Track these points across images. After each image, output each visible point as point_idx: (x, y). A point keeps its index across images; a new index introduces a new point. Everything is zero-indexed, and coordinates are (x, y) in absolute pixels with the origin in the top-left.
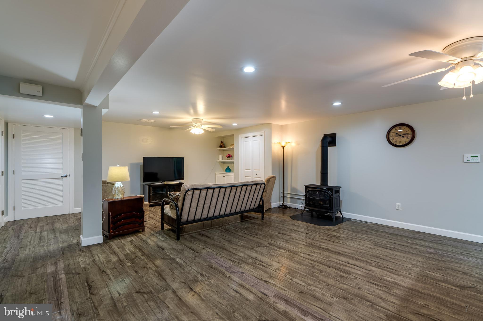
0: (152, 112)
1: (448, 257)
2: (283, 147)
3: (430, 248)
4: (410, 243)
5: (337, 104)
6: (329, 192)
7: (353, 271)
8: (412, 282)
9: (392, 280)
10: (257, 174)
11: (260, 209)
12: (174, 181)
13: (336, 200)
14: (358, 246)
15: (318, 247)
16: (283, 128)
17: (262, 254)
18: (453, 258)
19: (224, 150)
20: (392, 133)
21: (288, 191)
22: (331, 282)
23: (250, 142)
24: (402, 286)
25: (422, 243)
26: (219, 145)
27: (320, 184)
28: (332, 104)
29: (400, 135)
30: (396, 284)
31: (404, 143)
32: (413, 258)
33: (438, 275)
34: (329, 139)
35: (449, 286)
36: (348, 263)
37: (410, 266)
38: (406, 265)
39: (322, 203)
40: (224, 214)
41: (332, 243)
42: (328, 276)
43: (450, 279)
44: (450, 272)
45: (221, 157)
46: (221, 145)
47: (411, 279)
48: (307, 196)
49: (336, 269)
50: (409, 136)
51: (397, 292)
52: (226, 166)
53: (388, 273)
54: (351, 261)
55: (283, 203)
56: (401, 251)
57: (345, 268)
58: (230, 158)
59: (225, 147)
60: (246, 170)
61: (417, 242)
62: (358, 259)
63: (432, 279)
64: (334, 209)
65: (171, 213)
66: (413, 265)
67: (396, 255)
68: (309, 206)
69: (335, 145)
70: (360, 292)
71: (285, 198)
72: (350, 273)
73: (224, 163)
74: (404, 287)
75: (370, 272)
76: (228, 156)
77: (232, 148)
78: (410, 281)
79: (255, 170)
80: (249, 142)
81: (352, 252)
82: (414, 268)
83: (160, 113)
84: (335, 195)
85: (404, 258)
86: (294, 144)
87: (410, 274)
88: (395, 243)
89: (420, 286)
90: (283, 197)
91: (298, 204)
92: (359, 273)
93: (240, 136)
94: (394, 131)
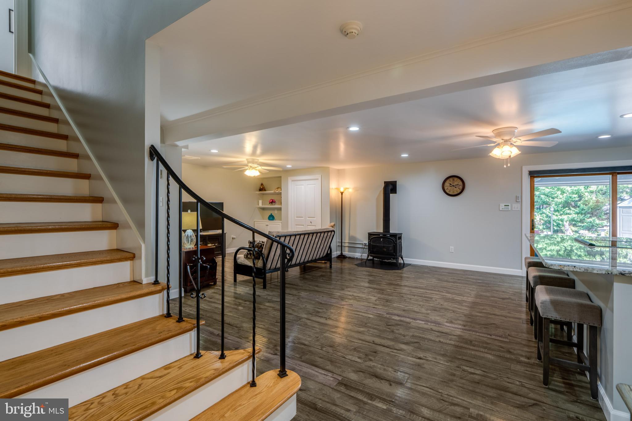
0: (210, 150)
1: (491, 284)
2: (342, 193)
3: (479, 280)
4: (464, 278)
5: (405, 155)
6: (393, 238)
7: (432, 296)
8: (473, 299)
9: (461, 299)
10: (311, 222)
11: (328, 257)
12: (209, 231)
13: (399, 246)
14: (428, 282)
15: (397, 285)
16: (340, 173)
17: (355, 292)
18: (494, 284)
19: (263, 194)
20: (447, 184)
21: (346, 240)
22: (421, 303)
23: (303, 186)
24: (468, 302)
25: (472, 277)
26: (258, 188)
27: (382, 231)
28: (401, 155)
29: (453, 186)
30: (463, 300)
31: (456, 193)
32: (470, 286)
33: (488, 294)
34: (391, 187)
35: (495, 299)
36: (426, 292)
37: (469, 291)
38: (466, 290)
39: (385, 250)
40: (295, 264)
41: (406, 281)
42: (417, 300)
43: (495, 295)
44: (495, 292)
45: (260, 202)
46: (261, 187)
47: (472, 297)
48: (371, 243)
49: (420, 297)
50: (460, 186)
51: (466, 304)
52: (268, 213)
53: (457, 296)
54: (428, 291)
55: (342, 253)
56: (460, 283)
57: (426, 295)
58: (273, 203)
59: (265, 190)
60: (297, 217)
61: (469, 277)
62: (431, 290)
63: (485, 296)
64: (397, 255)
65: (249, 263)
66: (470, 290)
67: (457, 285)
68: (373, 253)
69: (396, 193)
70: (443, 306)
71: (343, 247)
72: (432, 298)
73: (263, 209)
74: (469, 302)
75: (444, 296)
76: (271, 201)
77: (277, 192)
78: (472, 299)
79: (309, 217)
80: (301, 186)
81: (426, 286)
82: (472, 292)
83: (219, 151)
84: (398, 241)
85: (464, 286)
86: (351, 190)
87: (470, 295)
88: (454, 279)
89: (478, 300)
90: (342, 246)
91: (357, 253)
92: (437, 297)
93: (290, 179)
94: (448, 181)
